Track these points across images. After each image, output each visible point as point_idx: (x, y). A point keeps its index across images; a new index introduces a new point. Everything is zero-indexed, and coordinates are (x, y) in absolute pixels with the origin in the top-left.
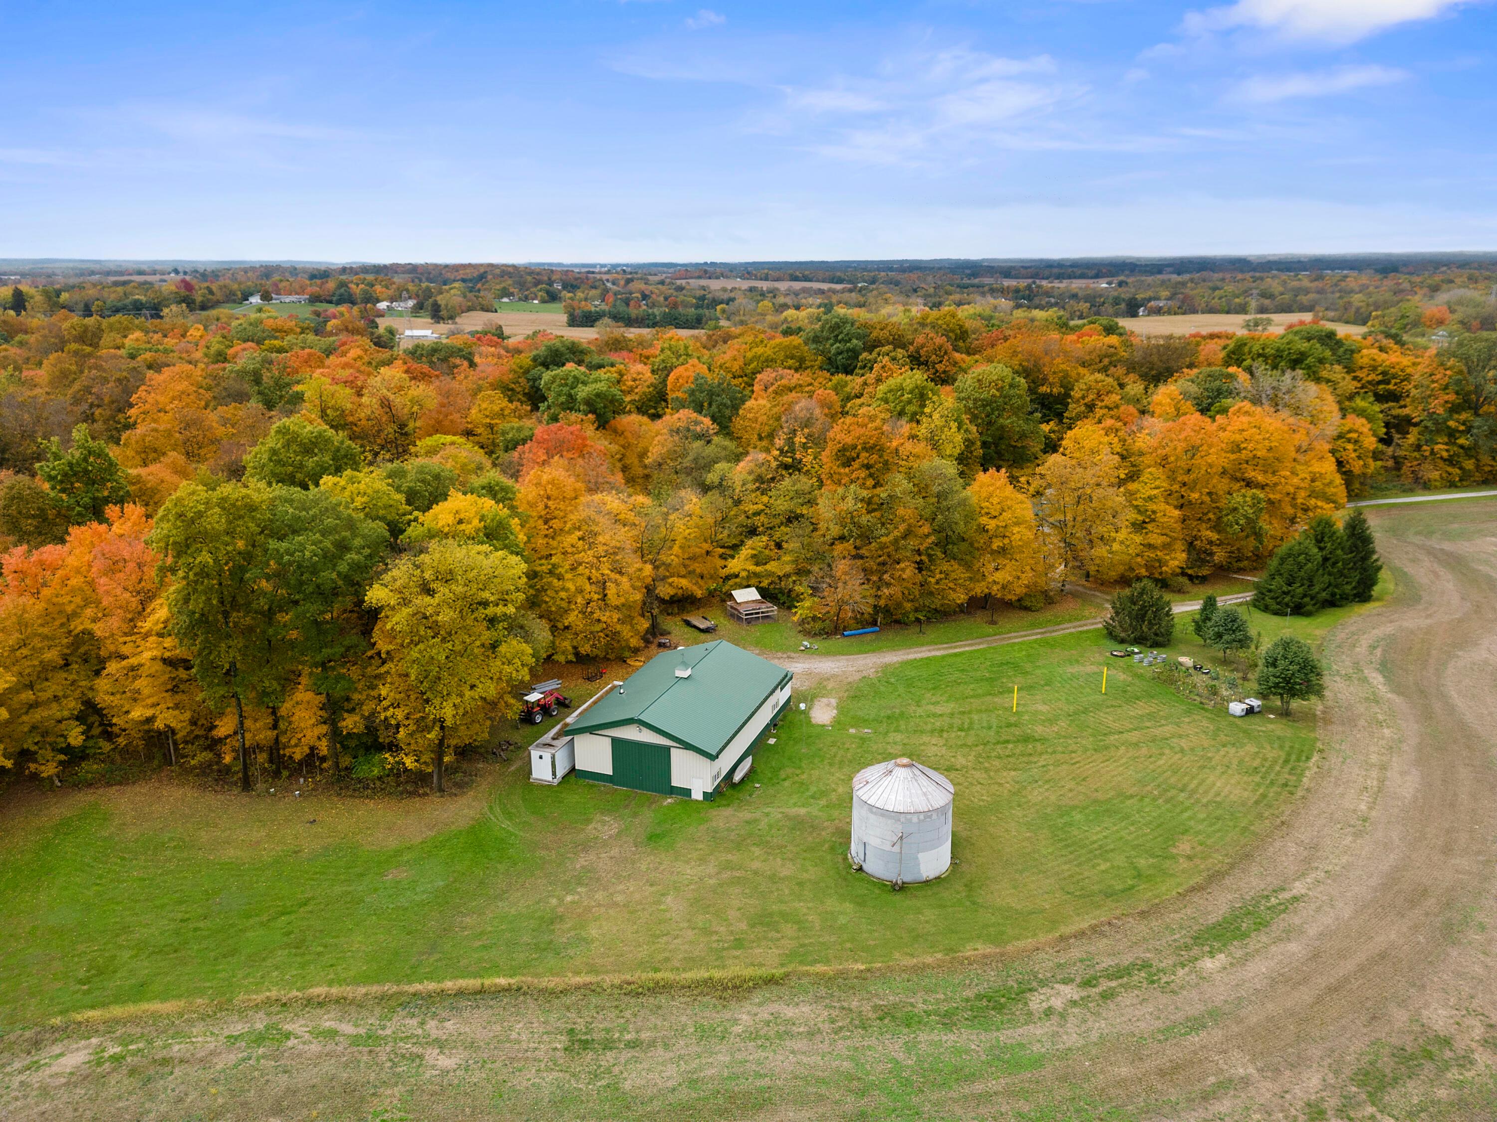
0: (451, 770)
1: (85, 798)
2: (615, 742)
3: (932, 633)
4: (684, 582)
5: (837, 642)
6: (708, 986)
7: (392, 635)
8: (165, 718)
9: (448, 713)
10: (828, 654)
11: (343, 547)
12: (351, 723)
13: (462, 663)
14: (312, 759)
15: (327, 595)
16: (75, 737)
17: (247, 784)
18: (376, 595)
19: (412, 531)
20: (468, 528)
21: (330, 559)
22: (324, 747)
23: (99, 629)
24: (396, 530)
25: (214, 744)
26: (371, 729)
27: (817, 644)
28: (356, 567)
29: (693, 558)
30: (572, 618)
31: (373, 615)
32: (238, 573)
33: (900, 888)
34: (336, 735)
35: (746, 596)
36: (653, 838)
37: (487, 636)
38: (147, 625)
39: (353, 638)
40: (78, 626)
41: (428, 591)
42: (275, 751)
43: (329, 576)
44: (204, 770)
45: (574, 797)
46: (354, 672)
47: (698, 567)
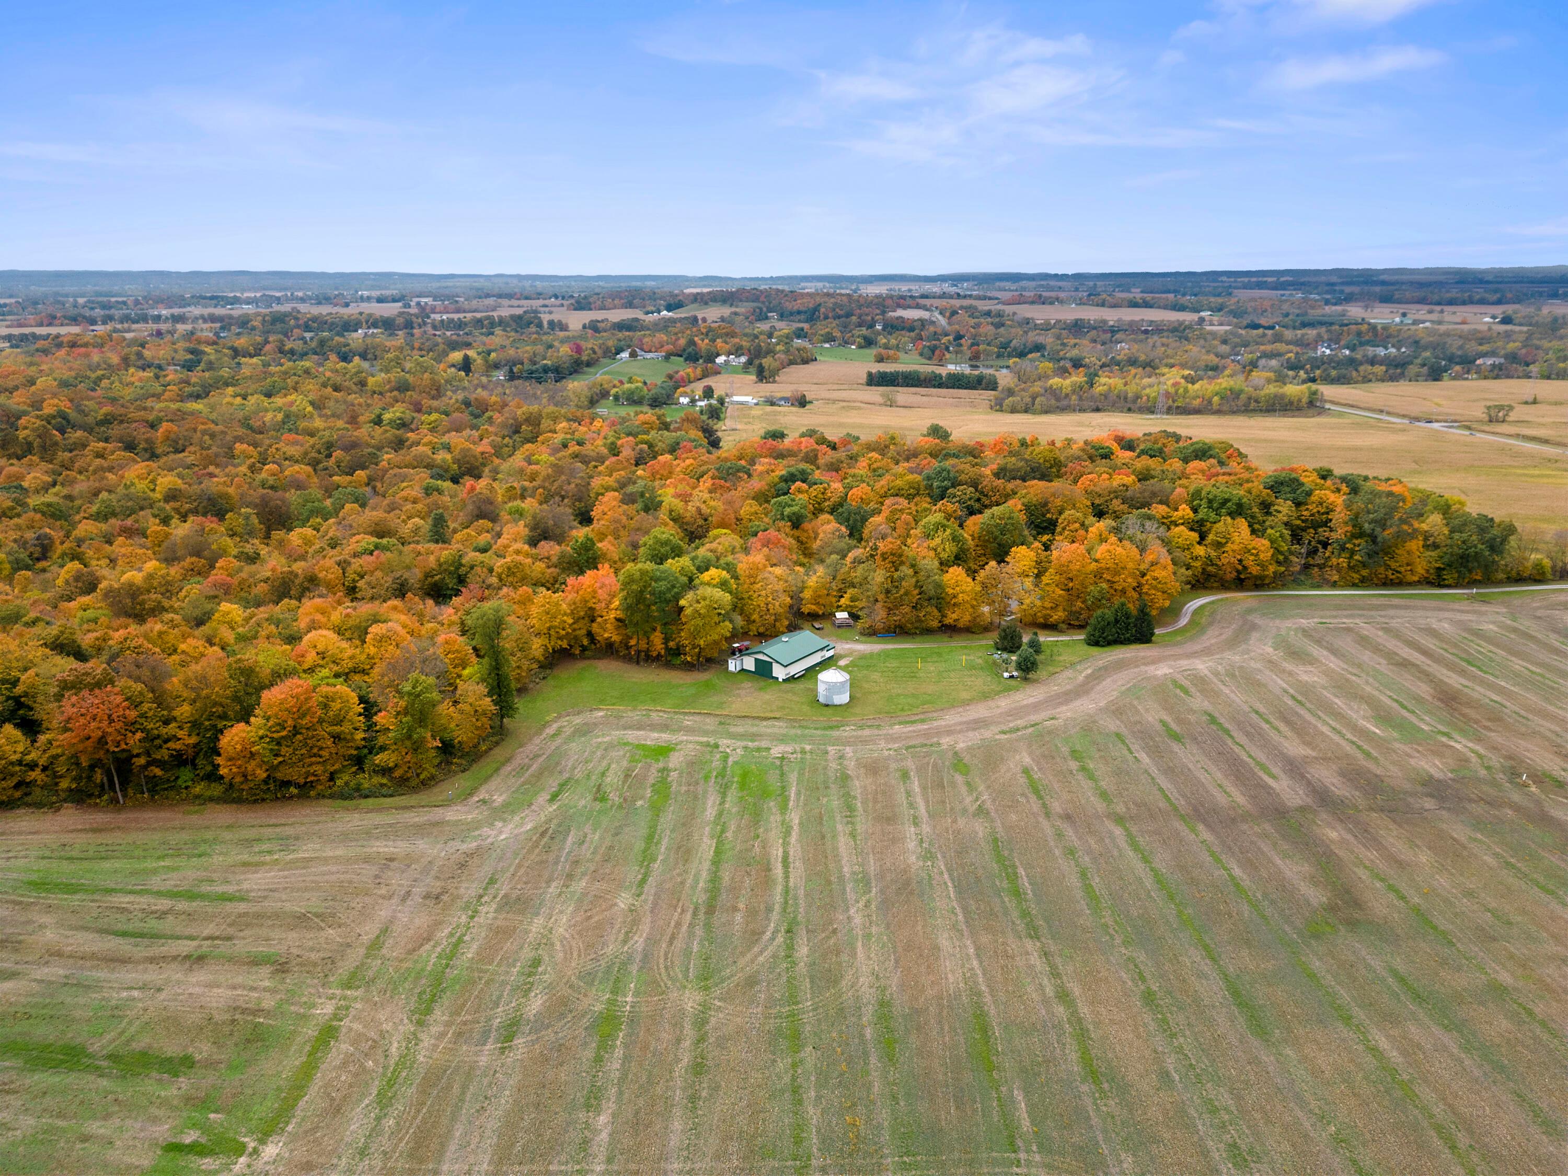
0: (702, 665)
1: (587, 662)
2: (756, 659)
3: (918, 639)
4: (813, 607)
5: (874, 638)
6: (758, 718)
7: (686, 616)
8: (616, 638)
9: (702, 643)
10: (866, 642)
11: (674, 586)
12: (672, 644)
13: (708, 628)
14: (659, 656)
15: (668, 602)
16: (585, 642)
17: (638, 663)
18: (682, 602)
19: (697, 582)
20: (714, 582)
21: (669, 590)
22: (663, 652)
23: (597, 606)
24: (691, 580)
25: (628, 648)
26: (678, 649)
27: (863, 638)
28: (677, 593)
29: (819, 596)
30: (755, 616)
31: (681, 609)
32: (641, 592)
33: (827, 705)
34: (667, 649)
35: (842, 615)
36: (760, 689)
37: (716, 619)
38: (612, 606)
39: (675, 616)
40: (590, 604)
41: (698, 602)
42: (647, 651)
43: (669, 596)
44: (624, 657)
45: (740, 677)
46: (674, 628)
47: (822, 601)
